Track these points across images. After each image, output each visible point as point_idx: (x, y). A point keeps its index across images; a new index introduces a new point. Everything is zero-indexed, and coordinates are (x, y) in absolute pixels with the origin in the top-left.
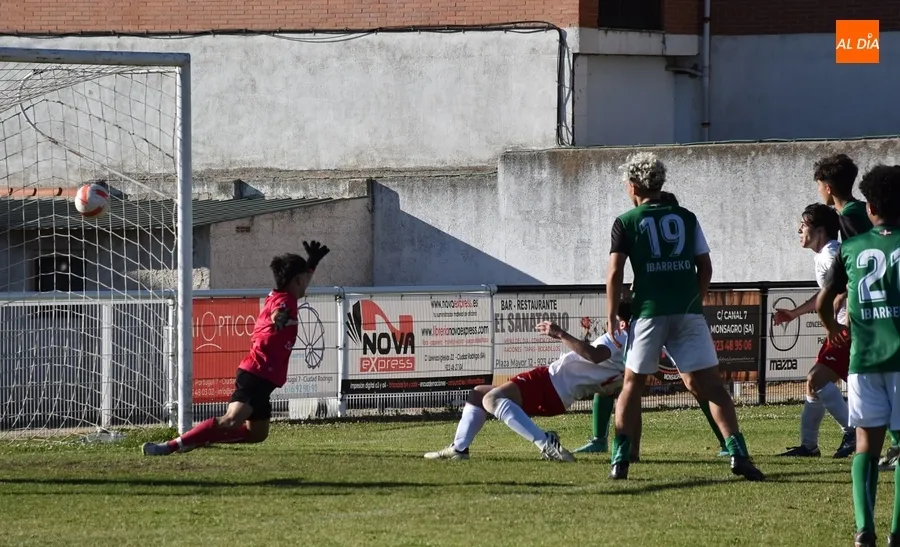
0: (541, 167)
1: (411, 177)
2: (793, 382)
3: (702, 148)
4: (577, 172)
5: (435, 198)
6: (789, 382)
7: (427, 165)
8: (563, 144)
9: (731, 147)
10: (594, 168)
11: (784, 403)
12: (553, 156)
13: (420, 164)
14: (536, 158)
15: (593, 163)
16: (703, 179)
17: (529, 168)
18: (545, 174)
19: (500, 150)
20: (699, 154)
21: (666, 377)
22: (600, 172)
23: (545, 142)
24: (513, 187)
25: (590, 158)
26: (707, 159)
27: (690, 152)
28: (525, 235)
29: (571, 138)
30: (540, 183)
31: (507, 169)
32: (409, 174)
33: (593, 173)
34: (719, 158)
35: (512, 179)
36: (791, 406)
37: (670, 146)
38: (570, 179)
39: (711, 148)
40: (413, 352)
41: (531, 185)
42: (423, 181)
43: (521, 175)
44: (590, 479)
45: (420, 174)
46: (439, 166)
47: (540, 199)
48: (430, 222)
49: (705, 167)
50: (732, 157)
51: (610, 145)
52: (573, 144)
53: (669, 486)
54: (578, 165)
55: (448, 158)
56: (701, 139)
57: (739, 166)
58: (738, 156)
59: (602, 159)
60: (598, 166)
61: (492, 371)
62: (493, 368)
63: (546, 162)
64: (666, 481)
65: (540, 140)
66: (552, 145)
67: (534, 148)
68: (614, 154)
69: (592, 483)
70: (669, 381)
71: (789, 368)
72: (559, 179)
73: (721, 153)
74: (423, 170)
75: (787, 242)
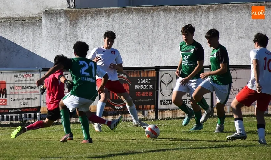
0: (61, 17)
1: (4, 21)
2: (169, 110)
3: (130, 9)
4: (76, 19)
5: (15, 30)
6: (167, 110)
7: (12, 16)
8: (70, 7)
9: (142, 9)
10: (84, 18)
11: (166, 119)
12: (66, 12)
13: (8, 16)
14: (58, 13)
15: (83, 15)
16: (130, 22)
17: (55, 17)
18: (62, 20)
19: (43, 10)
20: (129, 11)
21: (116, 107)
22: (86, 19)
23: (62, 6)
24: (49, 25)
25: (82, 13)
26: (132, 13)
27: (125, 10)
28: (54, 46)
29: (73, 4)
30: (60, 24)
31: (46, 18)
32: (3, 20)
33: (83, 19)
34: (138, 13)
35: (48, 22)
36: (169, 120)
37: (116, 8)
38: (73, 22)
39: (134, 9)
40: (6, 97)
41: (56, 25)
42: (10, 23)
43: (52, 20)
44: (83, 152)
45: (8, 20)
46: (16, 16)
47: (60, 31)
48: (12, 41)
49: (131, 17)
50: (143, 13)
51: (90, 7)
52: (75, 7)
53: (117, 155)
54: (77, 16)
55: (21, 13)
56: (129, 5)
57: (146, 17)
58: (146, 12)
59: (87, 14)
60: (85, 16)
61: (41, 105)
62: (41, 104)
63: (63, 15)
64: (117, 152)
65: (60, 5)
66: (65, 7)
67: (58, 9)
68: (92, 11)
69: (84, 153)
70: (117, 109)
71: (168, 104)
72: (69, 22)
73: (138, 11)
74: (9, 18)
75: (167, 49)
